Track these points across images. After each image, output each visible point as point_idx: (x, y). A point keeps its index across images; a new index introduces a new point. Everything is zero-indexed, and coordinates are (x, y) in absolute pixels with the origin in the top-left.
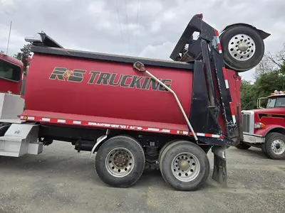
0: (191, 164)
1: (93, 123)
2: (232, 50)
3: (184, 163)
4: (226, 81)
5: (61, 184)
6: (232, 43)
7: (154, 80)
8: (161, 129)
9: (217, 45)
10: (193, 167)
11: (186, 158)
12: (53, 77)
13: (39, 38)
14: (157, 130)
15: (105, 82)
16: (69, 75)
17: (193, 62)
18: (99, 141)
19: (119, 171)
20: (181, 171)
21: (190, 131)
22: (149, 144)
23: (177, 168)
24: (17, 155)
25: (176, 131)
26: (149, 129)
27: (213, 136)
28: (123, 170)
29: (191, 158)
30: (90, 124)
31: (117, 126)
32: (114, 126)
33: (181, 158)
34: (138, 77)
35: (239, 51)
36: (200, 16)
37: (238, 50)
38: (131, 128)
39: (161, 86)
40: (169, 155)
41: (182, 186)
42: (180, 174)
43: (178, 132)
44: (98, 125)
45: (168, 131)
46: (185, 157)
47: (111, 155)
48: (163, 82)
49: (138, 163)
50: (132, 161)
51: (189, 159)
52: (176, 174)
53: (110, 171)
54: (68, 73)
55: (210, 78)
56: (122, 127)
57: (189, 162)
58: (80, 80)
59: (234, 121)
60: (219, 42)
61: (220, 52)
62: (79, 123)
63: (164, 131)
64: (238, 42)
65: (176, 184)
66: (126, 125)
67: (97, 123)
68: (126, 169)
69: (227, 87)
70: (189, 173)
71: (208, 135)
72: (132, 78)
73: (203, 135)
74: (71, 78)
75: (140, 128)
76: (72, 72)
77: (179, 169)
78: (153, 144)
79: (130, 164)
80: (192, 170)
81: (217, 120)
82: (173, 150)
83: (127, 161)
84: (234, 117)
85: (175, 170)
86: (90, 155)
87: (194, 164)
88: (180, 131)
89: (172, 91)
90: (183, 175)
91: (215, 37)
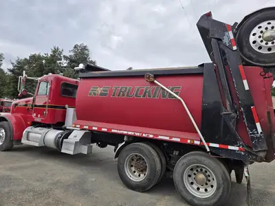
2: (254, 42)
4: (245, 82)
6: (254, 35)
8: (171, 138)
9: (230, 41)
12: (90, 94)
14: (167, 138)
15: (123, 95)
16: (100, 92)
17: (204, 65)
18: (119, 146)
19: (139, 175)
20: (199, 185)
21: (201, 141)
22: (172, 153)
24: (72, 153)
25: (187, 140)
26: (160, 137)
27: (230, 147)
28: (142, 175)
30: (113, 131)
31: (133, 133)
32: (130, 133)
34: (150, 88)
35: (264, 42)
36: (209, 15)
37: (262, 41)
38: (144, 135)
39: (170, 94)
43: (189, 141)
44: (119, 132)
45: (178, 140)
47: (132, 160)
48: (172, 90)
53: (128, 175)
54: (99, 90)
55: (224, 80)
56: (137, 134)
58: (106, 95)
59: (260, 130)
60: (232, 37)
62: (105, 130)
63: (174, 139)
64: (262, 32)
66: (140, 133)
67: (117, 130)
68: (145, 175)
69: (247, 88)
71: (223, 146)
72: (145, 89)
73: (217, 146)
74: (101, 94)
75: (151, 136)
76: (102, 89)
77: (197, 182)
78: (176, 153)
84: (258, 125)
88: (191, 140)
89: (179, 98)
90: (202, 190)
91: (226, 34)
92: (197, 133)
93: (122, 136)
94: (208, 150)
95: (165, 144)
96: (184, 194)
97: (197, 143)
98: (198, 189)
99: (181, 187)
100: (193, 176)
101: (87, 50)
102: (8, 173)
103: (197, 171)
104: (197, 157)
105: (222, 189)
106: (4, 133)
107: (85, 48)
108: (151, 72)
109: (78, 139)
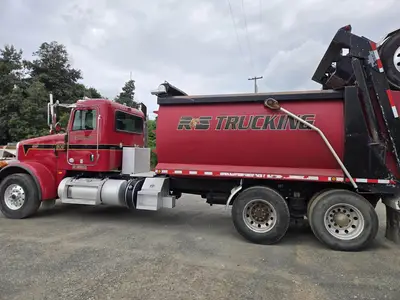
0: (351, 218)
1: (225, 173)
2: (399, 64)
3: (341, 217)
4: (394, 108)
5: (200, 237)
6: (399, 55)
7: (292, 118)
8: (306, 176)
9: (376, 62)
10: (355, 223)
11: (345, 211)
12: (181, 127)
13: (163, 89)
14: (302, 178)
15: (234, 127)
16: (195, 124)
17: (344, 89)
18: (234, 192)
19: (259, 226)
20: (338, 228)
21: (346, 176)
22: (292, 195)
23: (332, 224)
24: (155, 209)
25: (327, 177)
26: (291, 177)
27: (380, 181)
28: (263, 226)
29: (351, 211)
30: (222, 174)
31: (252, 175)
32: (248, 175)
33: (336, 210)
34: (272, 117)
36: (348, 28)
38: (269, 176)
39: (302, 124)
40: (320, 207)
42: (337, 231)
43: (330, 179)
44: (231, 175)
45: (316, 178)
46: (342, 210)
47: (249, 208)
49: (282, 218)
50: (274, 215)
51: (348, 212)
52: (332, 231)
53: (249, 226)
54: (195, 122)
55: (369, 107)
56: (258, 176)
57: (348, 216)
58: (206, 127)
60: (378, 58)
61: (381, 70)
62: (210, 174)
63: (310, 178)
66: (263, 174)
67: (229, 172)
68: (267, 224)
69: (396, 115)
70: (350, 229)
71: (372, 181)
72: (264, 118)
73: (365, 181)
74: (198, 127)
75: (279, 177)
76: (198, 120)
77: (335, 225)
78: (297, 195)
79: (272, 219)
80: (353, 226)
81: (384, 160)
82: (325, 202)
83: (268, 215)
85: (330, 226)
86: (225, 209)
87: (356, 218)
88: (332, 177)
89: (317, 129)
90: (342, 232)
91: (371, 53)
92: (340, 167)
94: (356, 186)
97: (340, 179)
102: (80, 245)
106: (22, 191)
107: (59, 49)
109: (158, 189)
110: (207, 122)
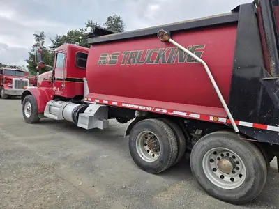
8: (188, 113)
12: (100, 63)
14: (184, 114)
16: (109, 60)
17: (239, 8)
18: (130, 122)
19: (153, 155)
20: (222, 172)
21: (228, 118)
22: (194, 132)
24: (86, 127)
25: (208, 116)
26: (175, 113)
27: (270, 128)
28: (156, 156)
30: (124, 105)
31: (144, 108)
32: (141, 108)
34: (164, 50)
38: (156, 110)
41: (217, 192)
43: (211, 118)
44: (130, 106)
45: (198, 116)
47: (146, 137)
48: (192, 52)
54: (108, 58)
56: (148, 109)
58: (115, 62)
62: (116, 104)
63: (192, 116)
65: (208, 187)
66: (152, 107)
67: (128, 104)
72: (158, 52)
73: (250, 125)
74: (110, 62)
75: (165, 111)
76: (111, 56)
78: (199, 132)
85: (215, 170)
88: (214, 116)
89: (201, 60)
90: (227, 178)
92: (223, 107)
93: (133, 110)
94: (237, 130)
95: (186, 122)
96: (202, 181)
97: (222, 120)
98: (222, 177)
99: (198, 174)
100: (217, 161)
101: (121, 21)
103: (222, 155)
104: (222, 139)
105: (252, 180)
106: (31, 107)
107: (118, 20)
108: (166, 28)
109: (93, 114)
110: (116, 58)
